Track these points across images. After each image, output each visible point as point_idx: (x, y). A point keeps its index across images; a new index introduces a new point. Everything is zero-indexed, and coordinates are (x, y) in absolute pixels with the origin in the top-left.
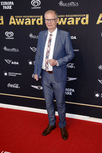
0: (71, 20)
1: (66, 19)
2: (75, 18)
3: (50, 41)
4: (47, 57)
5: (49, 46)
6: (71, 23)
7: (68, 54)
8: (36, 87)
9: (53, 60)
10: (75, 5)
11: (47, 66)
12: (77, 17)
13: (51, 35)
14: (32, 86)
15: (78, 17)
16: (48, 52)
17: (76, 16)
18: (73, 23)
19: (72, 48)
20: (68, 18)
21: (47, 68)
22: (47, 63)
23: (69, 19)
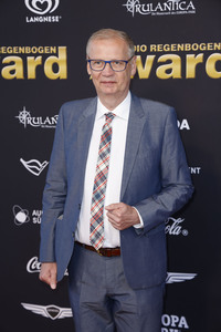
0: (169, 62)
1: (150, 58)
2: (183, 55)
3: (107, 136)
4: (98, 196)
5: (103, 156)
6: (169, 71)
7: (173, 185)
8: (42, 310)
9: (124, 207)
10: (183, 11)
11: (98, 228)
12: (191, 52)
13: (109, 117)
14: (28, 307)
15: (196, 53)
16: (102, 177)
17: (187, 47)
18: (176, 73)
19: (184, 161)
20: (158, 54)
21: (98, 235)
22: (98, 219)
23: (163, 58)
